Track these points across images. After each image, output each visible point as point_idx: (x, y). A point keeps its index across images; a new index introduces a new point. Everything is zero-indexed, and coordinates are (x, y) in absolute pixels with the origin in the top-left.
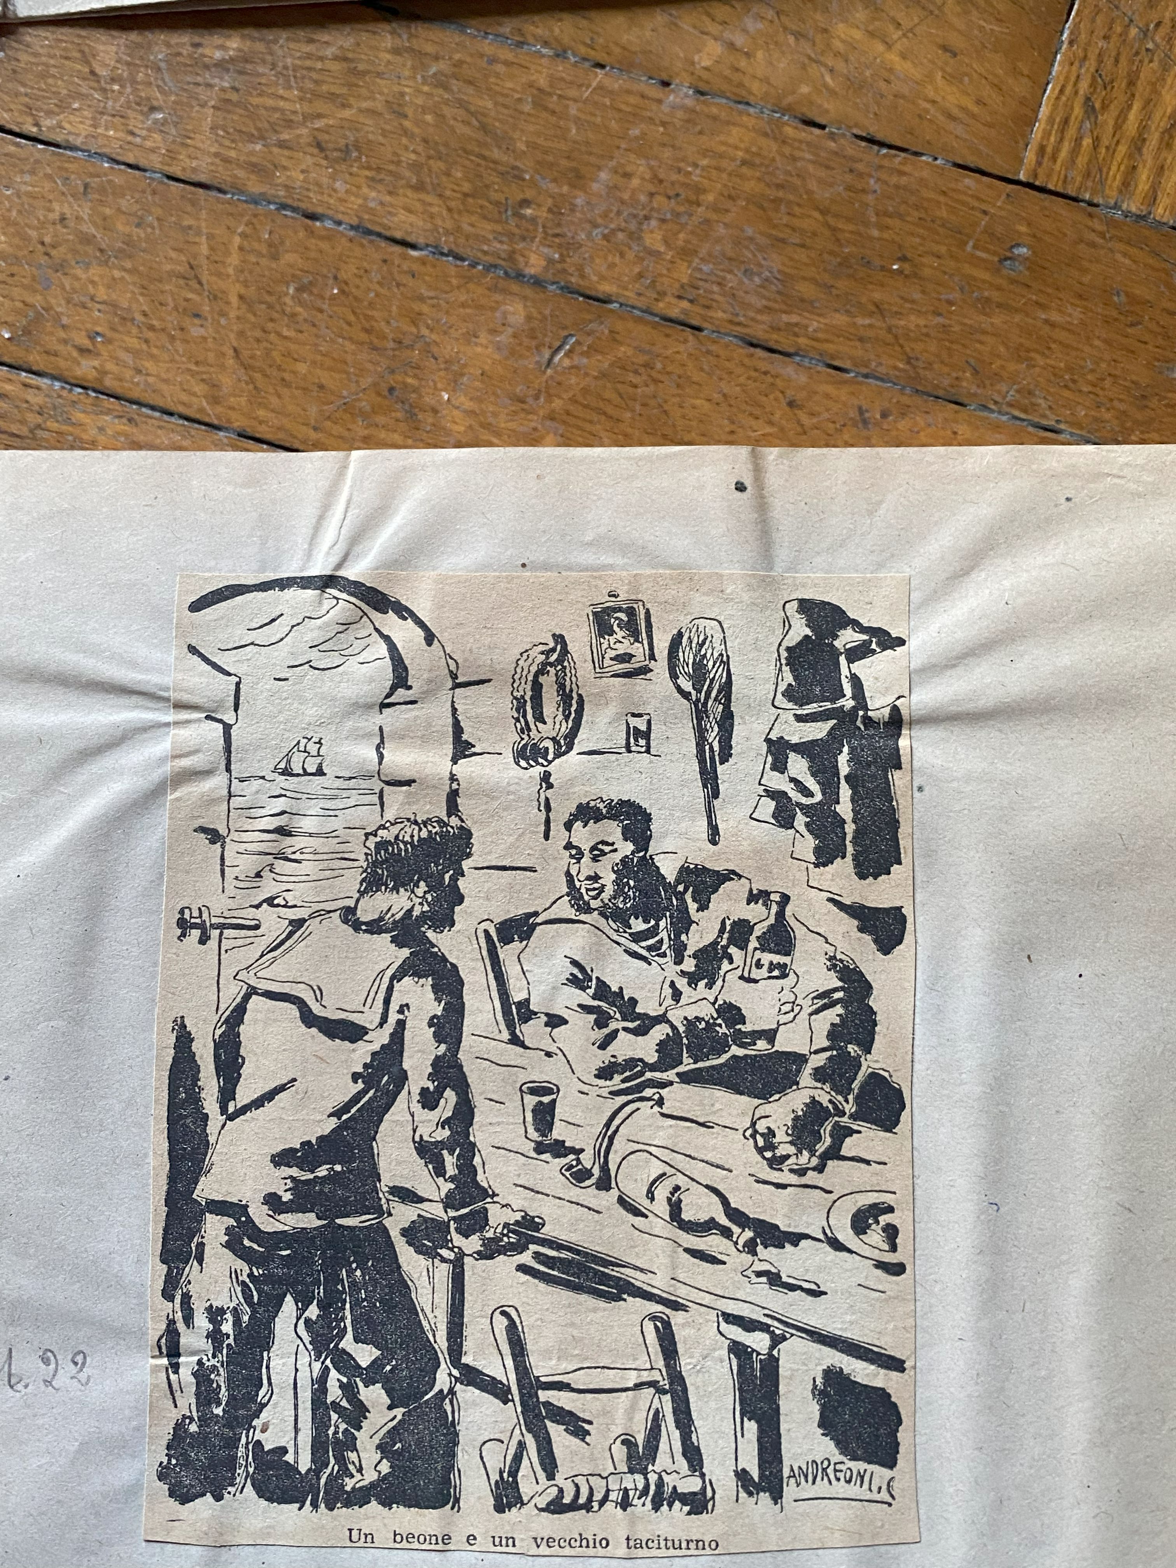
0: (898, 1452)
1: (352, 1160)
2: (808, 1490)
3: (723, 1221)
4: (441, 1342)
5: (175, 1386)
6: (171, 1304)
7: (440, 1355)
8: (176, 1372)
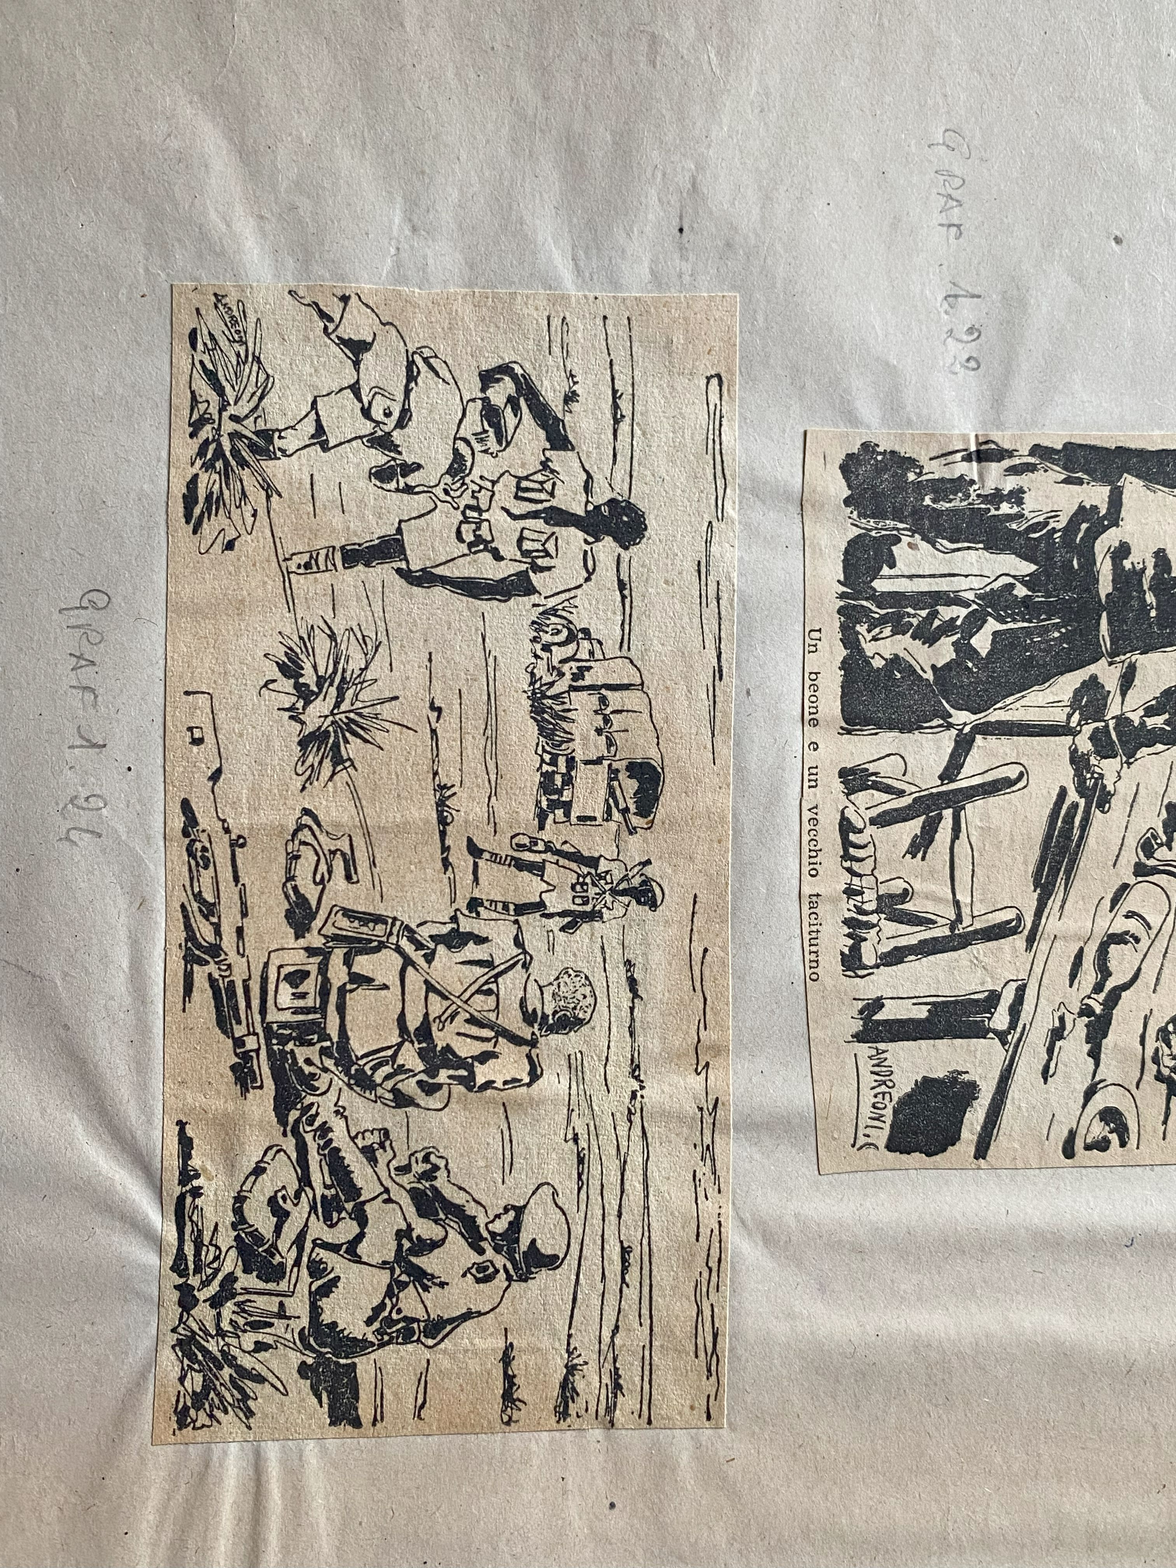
0: (901, 1153)
1: (1161, 627)
2: (866, 1067)
3: (1110, 984)
4: (995, 715)
5: (950, 458)
6: (1027, 453)
7: (983, 714)
8: (963, 459)
